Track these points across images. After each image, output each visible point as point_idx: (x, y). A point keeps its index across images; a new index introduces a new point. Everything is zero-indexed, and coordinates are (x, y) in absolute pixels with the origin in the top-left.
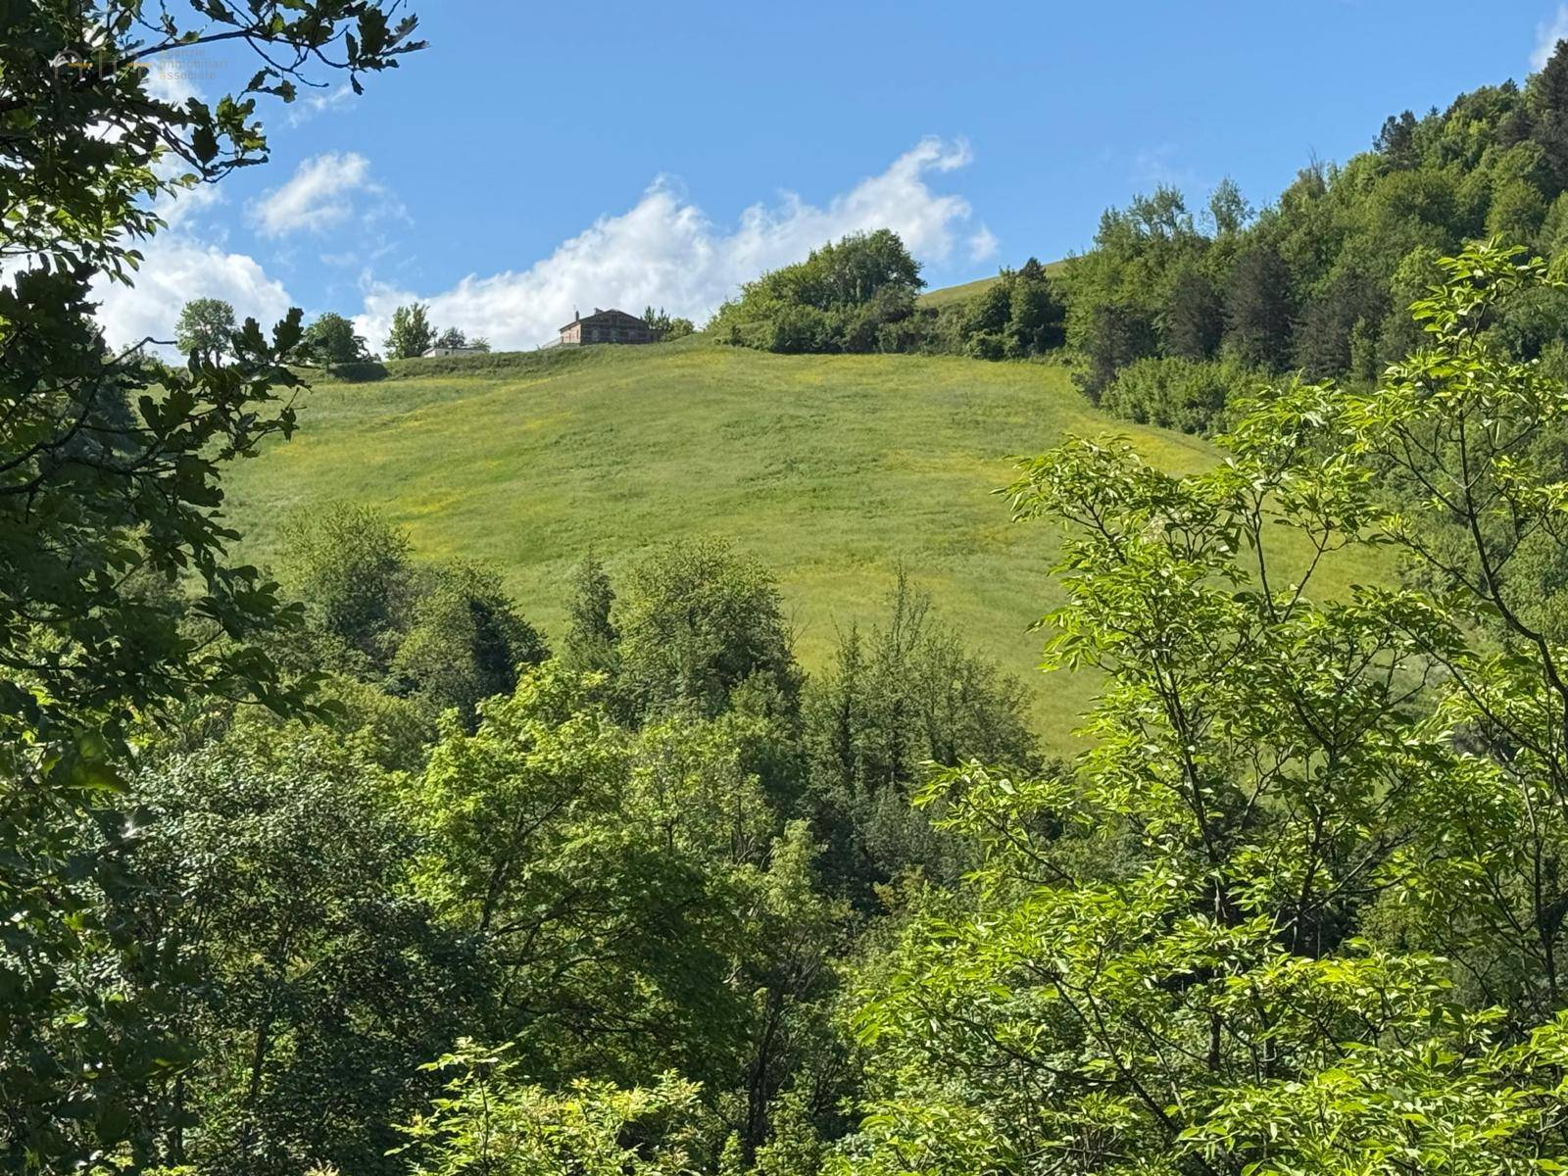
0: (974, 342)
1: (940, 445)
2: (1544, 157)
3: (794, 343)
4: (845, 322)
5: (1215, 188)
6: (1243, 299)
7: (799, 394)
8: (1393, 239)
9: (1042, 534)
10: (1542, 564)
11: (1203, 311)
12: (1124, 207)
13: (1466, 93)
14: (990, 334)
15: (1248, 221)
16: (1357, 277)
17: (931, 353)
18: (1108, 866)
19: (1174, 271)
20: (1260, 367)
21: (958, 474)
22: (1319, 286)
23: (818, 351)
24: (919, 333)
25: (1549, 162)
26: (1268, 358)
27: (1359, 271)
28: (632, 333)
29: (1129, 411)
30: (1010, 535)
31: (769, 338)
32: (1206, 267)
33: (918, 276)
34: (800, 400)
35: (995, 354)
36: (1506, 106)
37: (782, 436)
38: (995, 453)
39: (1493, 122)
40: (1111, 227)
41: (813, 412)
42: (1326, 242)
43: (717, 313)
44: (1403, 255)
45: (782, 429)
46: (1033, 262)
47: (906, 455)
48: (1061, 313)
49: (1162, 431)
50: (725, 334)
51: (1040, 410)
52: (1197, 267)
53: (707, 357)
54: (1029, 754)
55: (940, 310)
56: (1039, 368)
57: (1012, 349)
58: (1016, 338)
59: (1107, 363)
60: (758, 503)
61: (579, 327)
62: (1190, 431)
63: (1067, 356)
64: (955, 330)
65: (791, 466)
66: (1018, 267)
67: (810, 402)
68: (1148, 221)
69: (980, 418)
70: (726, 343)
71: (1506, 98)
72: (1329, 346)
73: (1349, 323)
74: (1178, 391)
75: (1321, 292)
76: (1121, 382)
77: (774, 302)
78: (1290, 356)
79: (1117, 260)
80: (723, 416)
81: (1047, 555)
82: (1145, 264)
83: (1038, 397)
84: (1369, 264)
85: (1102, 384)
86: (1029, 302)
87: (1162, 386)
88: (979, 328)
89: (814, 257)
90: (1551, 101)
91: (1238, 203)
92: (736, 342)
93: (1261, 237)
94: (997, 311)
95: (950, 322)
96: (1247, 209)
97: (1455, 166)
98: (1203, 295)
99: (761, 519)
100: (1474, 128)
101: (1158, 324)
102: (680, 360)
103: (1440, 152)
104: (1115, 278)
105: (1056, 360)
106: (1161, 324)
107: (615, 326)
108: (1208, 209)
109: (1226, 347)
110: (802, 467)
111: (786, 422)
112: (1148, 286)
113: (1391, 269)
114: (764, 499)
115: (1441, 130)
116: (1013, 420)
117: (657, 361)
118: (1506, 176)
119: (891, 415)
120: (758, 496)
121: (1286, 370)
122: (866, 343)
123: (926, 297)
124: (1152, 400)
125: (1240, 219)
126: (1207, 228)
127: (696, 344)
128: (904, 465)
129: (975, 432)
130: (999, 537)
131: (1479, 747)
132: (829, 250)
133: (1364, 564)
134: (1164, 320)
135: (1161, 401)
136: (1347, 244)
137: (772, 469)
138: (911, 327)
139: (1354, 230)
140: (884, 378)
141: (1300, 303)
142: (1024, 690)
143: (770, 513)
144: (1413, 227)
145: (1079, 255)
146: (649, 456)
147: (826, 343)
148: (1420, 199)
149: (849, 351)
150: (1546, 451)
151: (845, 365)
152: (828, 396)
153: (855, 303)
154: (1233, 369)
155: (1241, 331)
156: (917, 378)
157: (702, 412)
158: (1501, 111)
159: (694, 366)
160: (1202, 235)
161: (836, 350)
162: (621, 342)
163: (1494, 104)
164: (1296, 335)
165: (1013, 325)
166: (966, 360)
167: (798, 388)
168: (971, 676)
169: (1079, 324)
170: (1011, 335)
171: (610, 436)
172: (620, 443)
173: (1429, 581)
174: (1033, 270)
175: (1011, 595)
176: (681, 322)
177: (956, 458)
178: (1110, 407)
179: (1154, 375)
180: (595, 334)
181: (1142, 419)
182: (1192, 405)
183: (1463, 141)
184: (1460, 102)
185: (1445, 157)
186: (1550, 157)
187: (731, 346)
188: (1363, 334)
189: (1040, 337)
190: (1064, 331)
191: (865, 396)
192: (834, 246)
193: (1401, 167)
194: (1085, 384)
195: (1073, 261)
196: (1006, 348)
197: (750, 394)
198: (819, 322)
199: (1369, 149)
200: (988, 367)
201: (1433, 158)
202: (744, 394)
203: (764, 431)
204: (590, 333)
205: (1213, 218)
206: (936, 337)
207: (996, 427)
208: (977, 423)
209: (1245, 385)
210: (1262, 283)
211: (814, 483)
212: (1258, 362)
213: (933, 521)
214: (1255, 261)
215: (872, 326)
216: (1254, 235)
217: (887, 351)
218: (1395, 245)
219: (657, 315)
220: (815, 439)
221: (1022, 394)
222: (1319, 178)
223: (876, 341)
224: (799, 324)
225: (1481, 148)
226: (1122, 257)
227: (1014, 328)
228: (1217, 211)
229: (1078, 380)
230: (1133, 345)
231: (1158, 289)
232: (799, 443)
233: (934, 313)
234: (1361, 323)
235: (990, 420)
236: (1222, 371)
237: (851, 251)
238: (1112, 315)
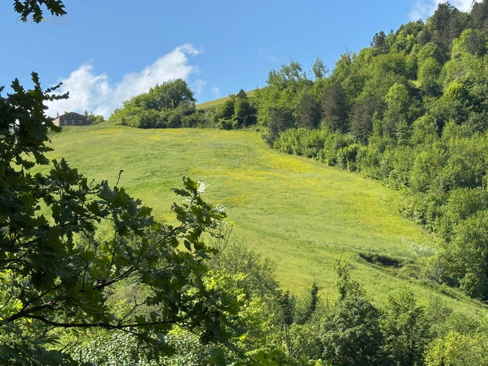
0: (220, 123)
1: (212, 164)
2: (437, 48)
3: (147, 124)
4: (168, 116)
5: (314, 61)
6: (328, 105)
7: (153, 145)
8: (384, 81)
9: (259, 199)
10: (459, 207)
11: (313, 110)
12: (278, 69)
13: (404, 24)
14: (226, 119)
15: (327, 74)
16: (372, 95)
17: (203, 127)
18: (317, 335)
19: (301, 94)
20: (336, 131)
21: (221, 176)
22: (358, 99)
23: (157, 127)
24: (197, 120)
25: (438, 50)
26: (339, 128)
27: (373, 93)
28: (80, 121)
29: (285, 149)
30: (247, 199)
31: (137, 122)
32: (313, 92)
33: (193, 97)
34: (153, 147)
35: (228, 127)
36: (420, 29)
37: (148, 162)
38: (234, 167)
39: (415, 36)
40: (272, 77)
41: (159, 152)
42: (358, 82)
43: (113, 113)
44: (389, 87)
45: (148, 159)
46: (242, 91)
47: (200, 168)
48: (255, 111)
49: (299, 157)
50: (119, 121)
51: (250, 149)
52: (309, 92)
53: (113, 130)
54: (276, 289)
55: (205, 110)
56: (246, 132)
57: (235, 125)
58: (237, 121)
59: (275, 130)
60: (142, 189)
61: (59, 119)
62: (310, 157)
63: (258, 128)
64: (212, 118)
65: (153, 173)
66: (236, 93)
67: (157, 148)
68: (288, 74)
69: (226, 153)
70: (120, 124)
71: (419, 27)
72: (363, 123)
73: (371, 113)
74: (305, 141)
75: (359, 101)
76: (281, 138)
77: (137, 108)
78: (347, 127)
79: (276, 90)
80: (123, 154)
81: (262, 207)
82: (288, 92)
83: (248, 144)
84: (376, 90)
85: (274, 139)
86: (241, 107)
87: (298, 139)
88: (222, 117)
89: (152, 90)
90: (437, 27)
91: (323, 67)
92: (124, 124)
93: (334, 80)
94: (229, 111)
95: (210, 115)
96: (326, 69)
97: (402, 52)
98: (313, 103)
99: (145, 195)
100: (408, 37)
101: (294, 114)
102: (101, 132)
103: (396, 47)
104: (277, 97)
105: (253, 129)
106: (296, 115)
107: (73, 119)
108: (312, 70)
109: (322, 123)
110: (158, 174)
111: (149, 156)
112: (289, 100)
113: (384, 93)
114: (145, 187)
115: (395, 38)
116: (240, 153)
117: (92, 132)
118: (423, 56)
119: (190, 152)
120: (142, 186)
121: (346, 132)
122: (176, 124)
123: (199, 105)
124: (294, 145)
125: (323, 73)
126: (312, 78)
127: (108, 125)
128: (199, 173)
129: (225, 159)
130: (242, 201)
131: (440, 280)
132: (157, 87)
133: (385, 208)
134: (297, 113)
135: (298, 145)
136: (367, 83)
137: (146, 175)
138: (194, 117)
139: (369, 78)
140: (185, 138)
141: (351, 105)
142: (273, 264)
143: (148, 193)
144: (391, 76)
145: (260, 88)
146: (95, 171)
147: (160, 124)
148: (393, 65)
149: (170, 127)
150: (454, 163)
151: (169, 133)
152: (165, 146)
153: (171, 108)
154: (326, 132)
155: (328, 117)
156: (198, 138)
157: (114, 153)
158: (418, 31)
159: (108, 134)
160: (309, 79)
161: (165, 127)
162: (77, 125)
163: (415, 28)
164: (350, 118)
165: (236, 116)
166: (217, 130)
167: (152, 143)
168: (251, 258)
169: (262, 115)
170: (235, 120)
171: (78, 163)
172: (82, 166)
173: (412, 214)
174: (242, 94)
175: (251, 224)
176: (99, 117)
177: (219, 169)
178: (277, 148)
179: (295, 135)
180: (65, 122)
181: (291, 153)
182: (310, 146)
183: (405, 42)
184: (402, 28)
185: (398, 48)
186: (439, 48)
187: (122, 126)
188: (377, 117)
189: (246, 120)
190: (256, 118)
191: (179, 145)
192: (159, 86)
193: (382, 53)
194: (267, 139)
195: (257, 91)
196: (233, 125)
197: (133, 145)
198: (157, 116)
199: (369, 46)
200: (226, 133)
201: (393, 49)
202: (131, 145)
203: (141, 160)
204: (63, 121)
205: (313, 73)
206: (205, 121)
207: (233, 156)
208: (226, 155)
209: (332, 138)
210: (336, 98)
211: (164, 180)
212: (335, 129)
213: (215, 195)
214: (333, 89)
215: (178, 117)
216: (331, 80)
217: (186, 127)
218: (385, 83)
219: (89, 114)
220: (162, 162)
221: (241, 144)
222: (349, 57)
223: (180, 123)
224: (150, 117)
225: (412, 45)
226: (279, 89)
227: (236, 117)
228: (315, 70)
229: (264, 137)
230: (285, 123)
231: (294, 101)
232: (156, 164)
233: (203, 111)
234: (376, 113)
235: (231, 154)
236: (322, 133)
237: (166, 87)
238: (277, 112)
